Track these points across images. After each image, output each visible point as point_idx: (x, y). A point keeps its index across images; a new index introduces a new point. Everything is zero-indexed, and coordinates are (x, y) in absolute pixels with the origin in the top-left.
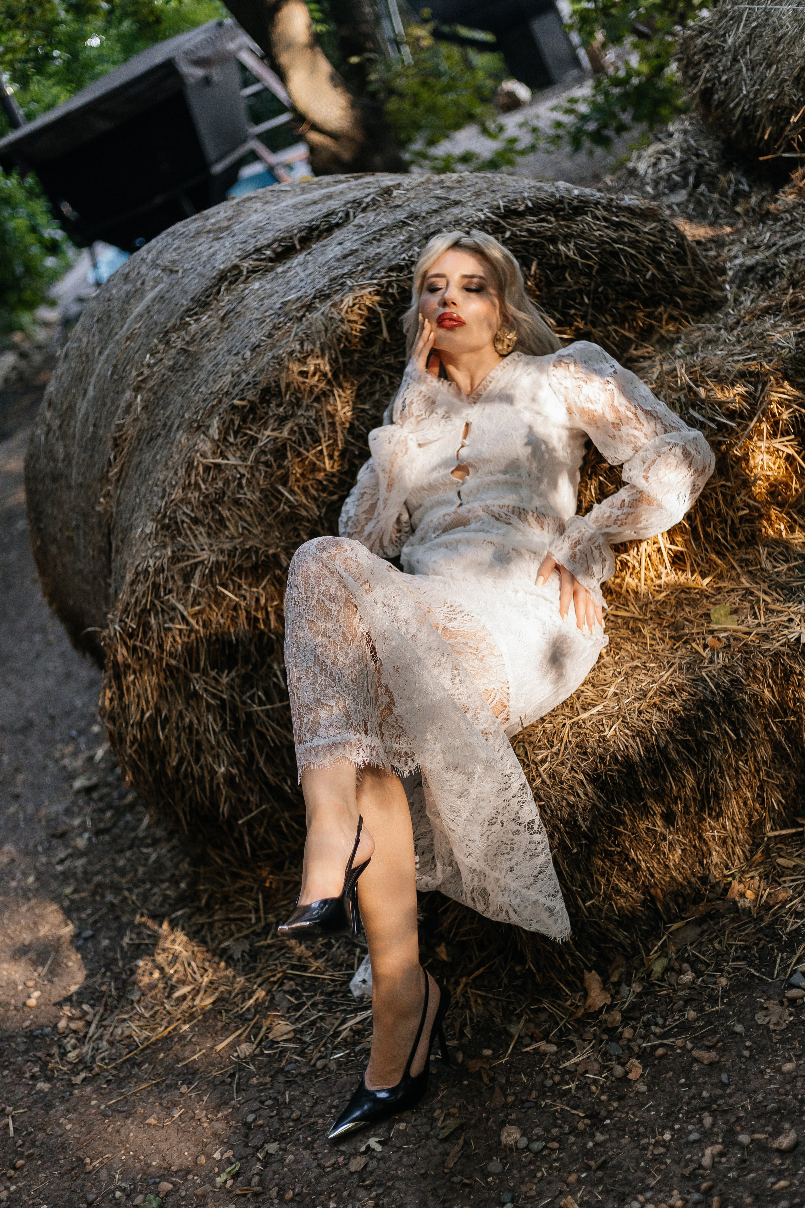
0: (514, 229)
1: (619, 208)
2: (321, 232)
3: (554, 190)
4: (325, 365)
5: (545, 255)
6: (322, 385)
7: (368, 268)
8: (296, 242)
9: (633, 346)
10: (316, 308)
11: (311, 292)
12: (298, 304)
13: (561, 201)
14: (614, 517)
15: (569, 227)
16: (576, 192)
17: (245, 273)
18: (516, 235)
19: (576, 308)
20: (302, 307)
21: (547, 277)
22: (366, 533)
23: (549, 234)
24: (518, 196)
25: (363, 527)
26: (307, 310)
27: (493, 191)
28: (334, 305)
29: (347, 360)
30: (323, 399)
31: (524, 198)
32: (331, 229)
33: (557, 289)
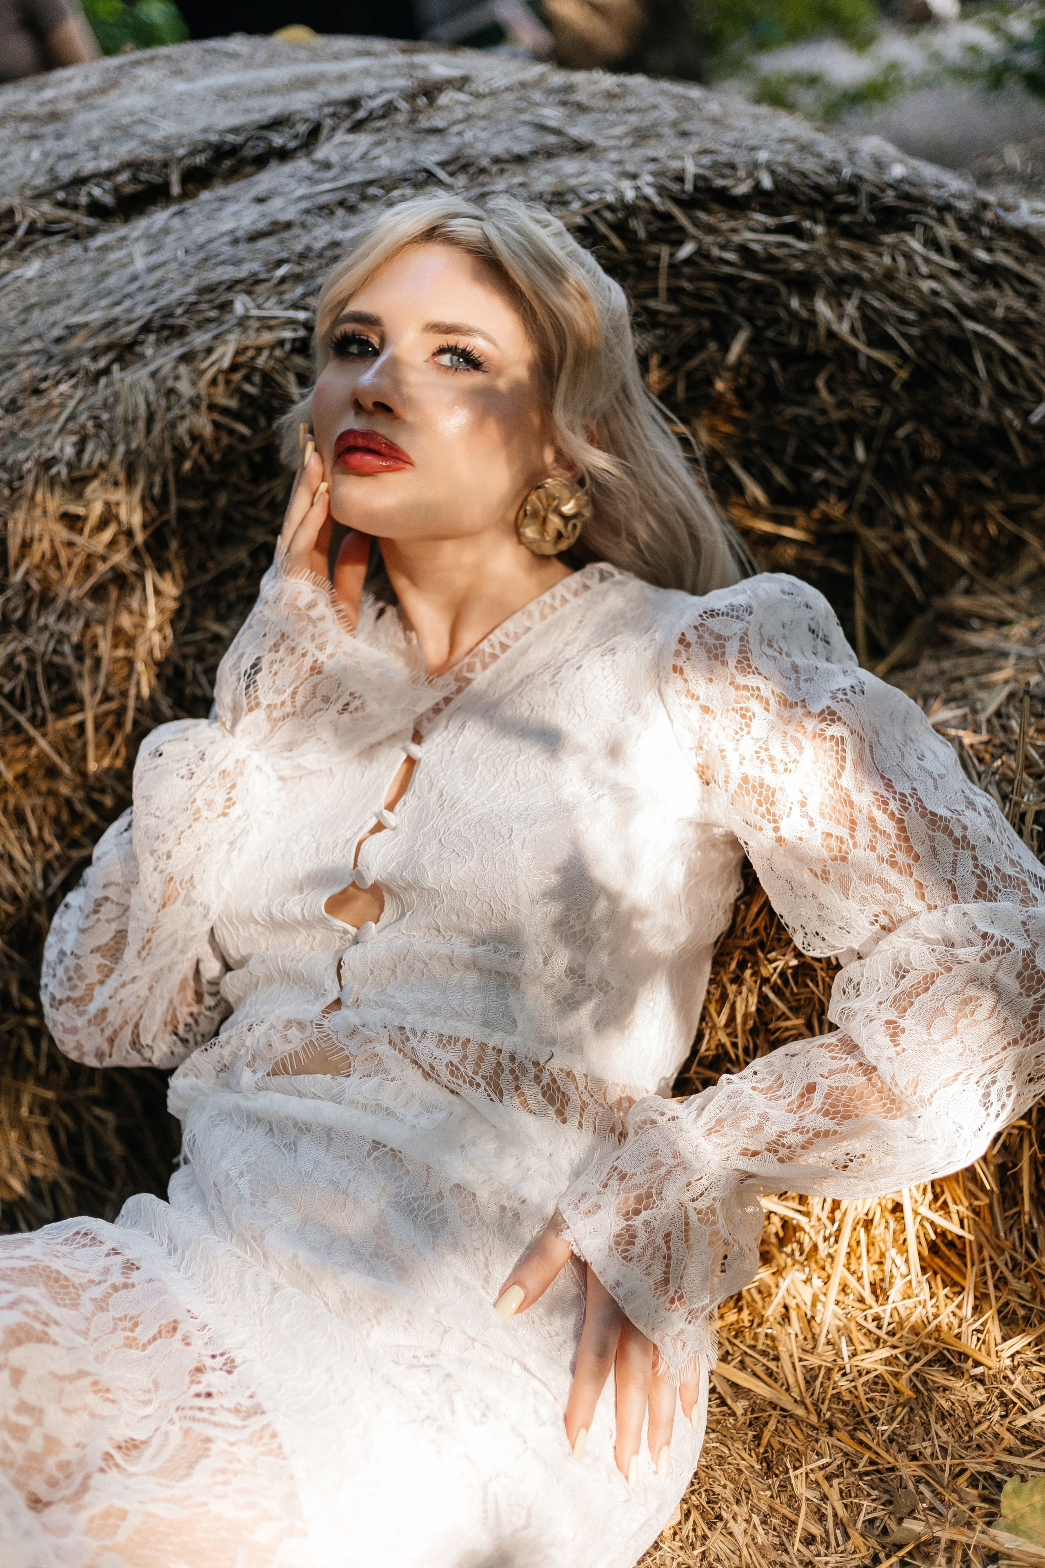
0: (709, 239)
1: (1001, 230)
2: (243, 162)
3: (841, 156)
4: (130, 512)
5: (774, 320)
6: (120, 557)
7: (297, 278)
8: (175, 179)
9: (963, 583)
10: (142, 356)
11: (144, 312)
12: (102, 339)
13: (852, 187)
14: (771, 1131)
15: (856, 258)
16: (898, 171)
17: (20, 232)
18: (707, 257)
19: (830, 469)
20: (108, 348)
21: (769, 376)
22: (93, 1008)
23: (798, 266)
24: (741, 158)
25: (90, 988)
26: (119, 359)
27: (684, 134)
28: (186, 358)
29: (193, 504)
30: (114, 593)
31: (756, 165)
32: (261, 162)
33: (791, 411)
